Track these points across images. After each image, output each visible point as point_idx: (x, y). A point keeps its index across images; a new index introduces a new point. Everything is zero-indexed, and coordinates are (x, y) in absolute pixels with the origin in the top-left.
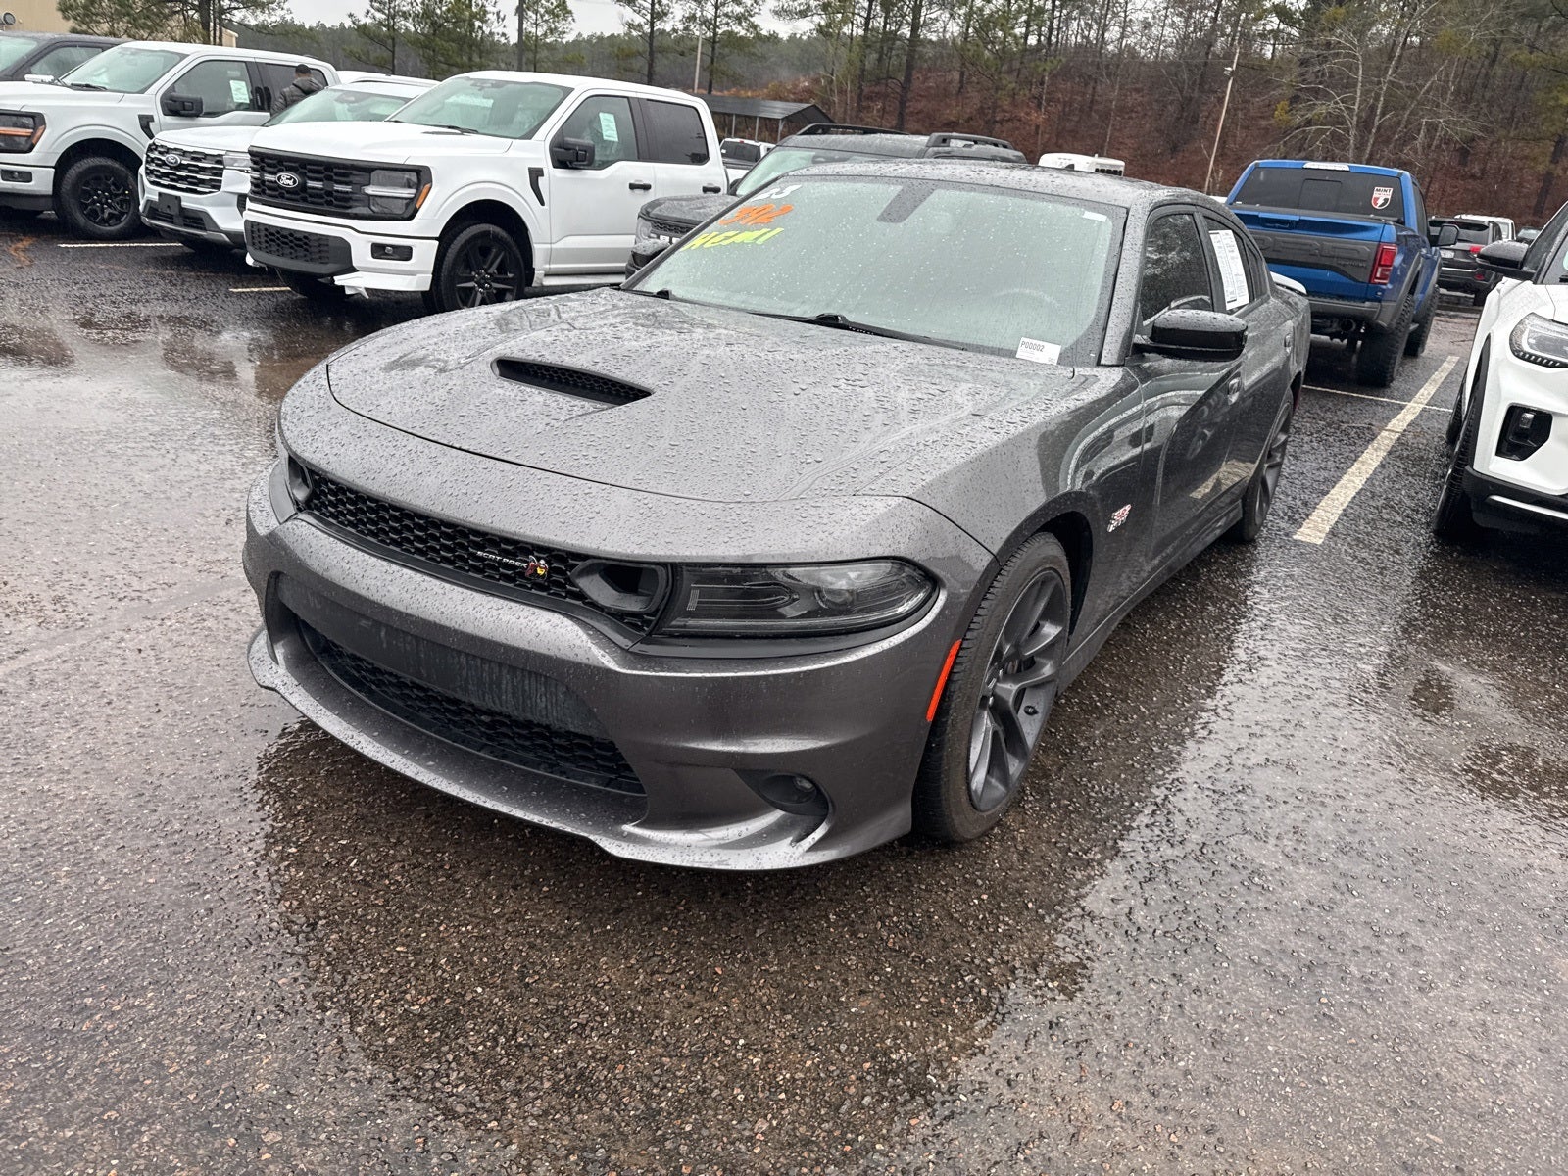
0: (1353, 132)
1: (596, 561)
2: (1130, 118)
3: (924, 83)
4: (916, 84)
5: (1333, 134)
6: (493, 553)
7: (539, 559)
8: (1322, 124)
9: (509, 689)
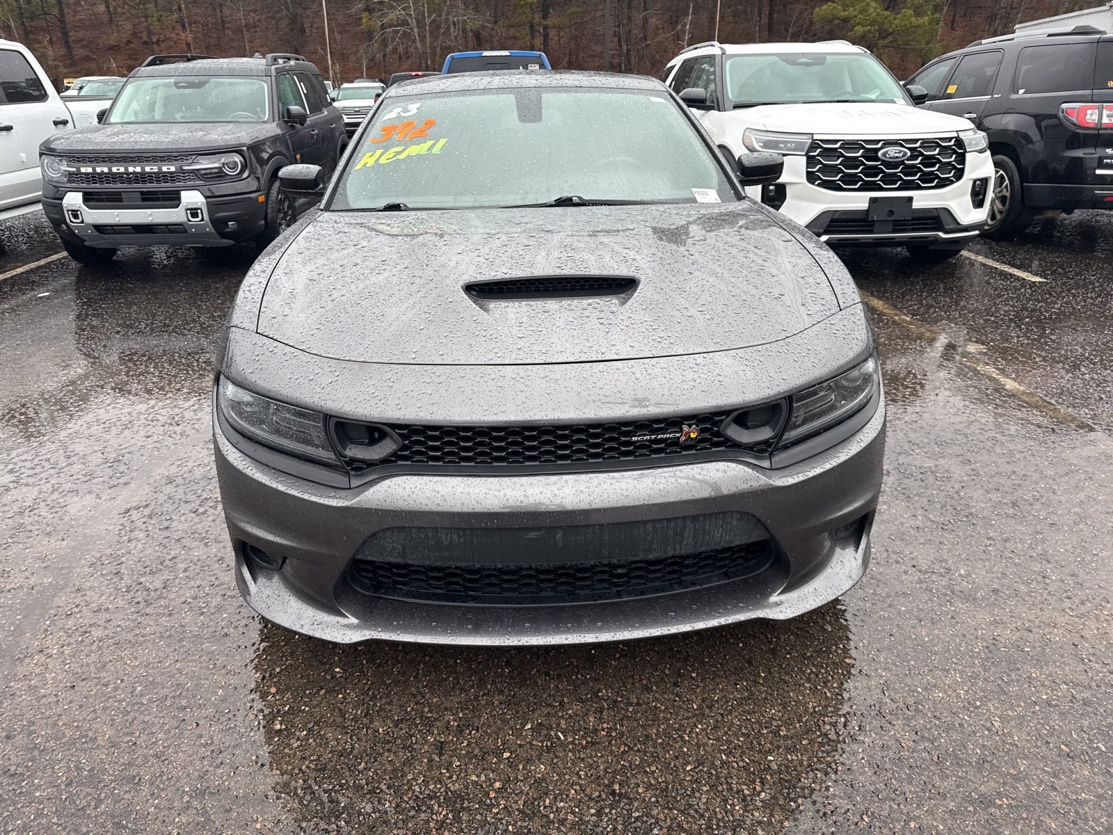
0: (415, 30)
1: (740, 411)
2: (256, 31)
3: (75, 16)
4: (68, 18)
5: (404, 31)
6: (646, 435)
7: (690, 426)
8: (395, 26)
9: (692, 534)
